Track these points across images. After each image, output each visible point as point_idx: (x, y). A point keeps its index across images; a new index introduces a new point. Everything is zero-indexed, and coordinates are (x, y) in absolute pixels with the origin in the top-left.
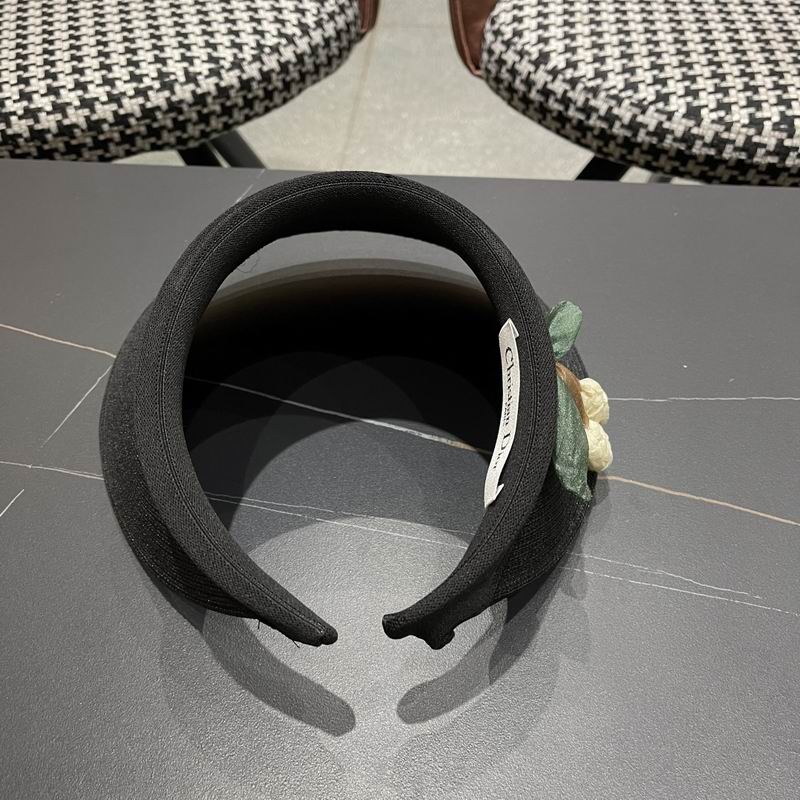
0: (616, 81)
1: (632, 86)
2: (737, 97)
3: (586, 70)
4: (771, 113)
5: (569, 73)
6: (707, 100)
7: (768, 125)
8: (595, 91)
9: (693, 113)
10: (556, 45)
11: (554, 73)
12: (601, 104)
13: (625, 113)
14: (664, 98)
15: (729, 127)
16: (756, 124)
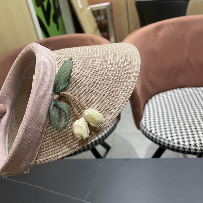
0: (164, 136)
1: (167, 137)
2: (186, 140)
3: (159, 134)
4: (192, 143)
5: (156, 134)
6: (181, 140)
7: (192, 145)
8: (161, 138)
9: (179, 143)
10: (153, 129)
11: (153, 134)
12: (162, 140)
13: (167, 142)
14: (173, 140)
15: (185, 145)
16: (190, 145)
